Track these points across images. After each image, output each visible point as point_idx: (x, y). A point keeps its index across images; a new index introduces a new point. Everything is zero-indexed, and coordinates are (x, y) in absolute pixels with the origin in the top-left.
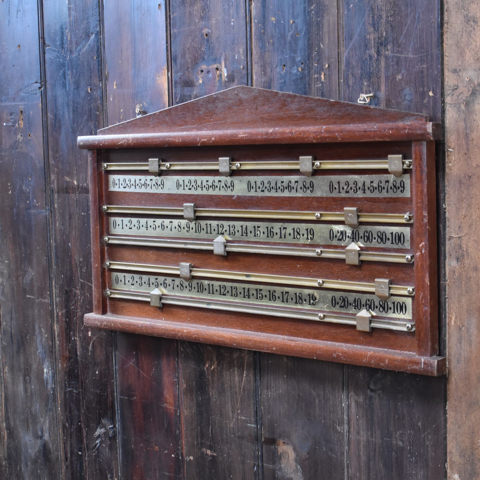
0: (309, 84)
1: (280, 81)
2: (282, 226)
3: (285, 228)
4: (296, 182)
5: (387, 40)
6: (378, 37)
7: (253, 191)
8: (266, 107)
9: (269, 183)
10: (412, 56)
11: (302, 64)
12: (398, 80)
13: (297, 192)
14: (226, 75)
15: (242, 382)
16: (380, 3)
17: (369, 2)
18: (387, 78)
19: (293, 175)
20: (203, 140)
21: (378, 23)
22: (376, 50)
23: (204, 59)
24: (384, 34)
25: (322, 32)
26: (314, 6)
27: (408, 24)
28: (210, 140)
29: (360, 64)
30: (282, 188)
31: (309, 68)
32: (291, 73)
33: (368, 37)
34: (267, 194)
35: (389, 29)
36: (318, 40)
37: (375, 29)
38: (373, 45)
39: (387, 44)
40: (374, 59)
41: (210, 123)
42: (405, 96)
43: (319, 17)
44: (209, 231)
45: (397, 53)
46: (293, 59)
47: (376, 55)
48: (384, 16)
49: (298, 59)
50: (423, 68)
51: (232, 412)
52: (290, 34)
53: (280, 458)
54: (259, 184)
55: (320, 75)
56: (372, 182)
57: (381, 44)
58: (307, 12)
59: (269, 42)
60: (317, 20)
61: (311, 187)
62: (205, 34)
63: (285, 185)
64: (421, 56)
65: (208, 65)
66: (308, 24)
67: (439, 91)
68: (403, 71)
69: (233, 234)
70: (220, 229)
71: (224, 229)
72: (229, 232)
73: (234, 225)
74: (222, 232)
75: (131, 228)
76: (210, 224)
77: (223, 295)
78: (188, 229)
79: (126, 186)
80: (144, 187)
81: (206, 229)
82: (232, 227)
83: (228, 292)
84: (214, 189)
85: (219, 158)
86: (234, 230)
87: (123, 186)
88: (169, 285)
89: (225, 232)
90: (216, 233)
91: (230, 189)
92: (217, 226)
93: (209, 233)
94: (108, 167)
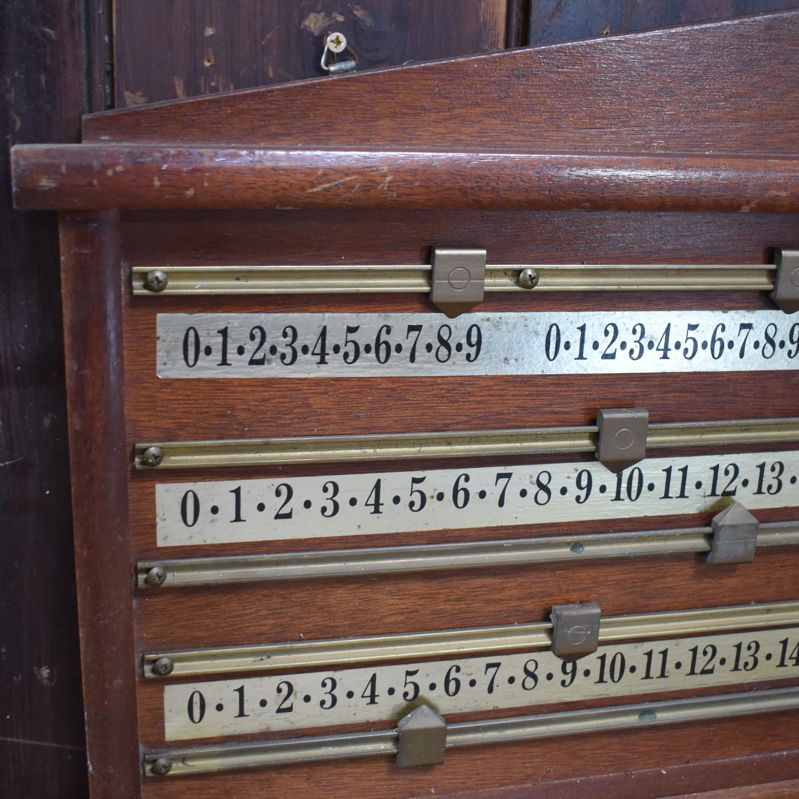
44: (675, 491)
69: (773, 490)
70: (723, 481)
71: (737, 480)
72: (756, 487)
73: (782, 461)
74: (728, 489)
75: (289, 516)
76: (682, 467)
77: (704, 672)
78: (583, 493)
79: (269, 356)
80: (372, 355)
81: (664, 486)
82: (773, 469)
83: (723, 662)
84: (716, 354)
85: (785, 253)
86: (779, 478)
87: (247, 357)
88: (473, 683)
89: (740, 486)
90: (703, 494)
91: (785, 352)
92: (712, 472)
93: (676, 497)
94: (170, 283)
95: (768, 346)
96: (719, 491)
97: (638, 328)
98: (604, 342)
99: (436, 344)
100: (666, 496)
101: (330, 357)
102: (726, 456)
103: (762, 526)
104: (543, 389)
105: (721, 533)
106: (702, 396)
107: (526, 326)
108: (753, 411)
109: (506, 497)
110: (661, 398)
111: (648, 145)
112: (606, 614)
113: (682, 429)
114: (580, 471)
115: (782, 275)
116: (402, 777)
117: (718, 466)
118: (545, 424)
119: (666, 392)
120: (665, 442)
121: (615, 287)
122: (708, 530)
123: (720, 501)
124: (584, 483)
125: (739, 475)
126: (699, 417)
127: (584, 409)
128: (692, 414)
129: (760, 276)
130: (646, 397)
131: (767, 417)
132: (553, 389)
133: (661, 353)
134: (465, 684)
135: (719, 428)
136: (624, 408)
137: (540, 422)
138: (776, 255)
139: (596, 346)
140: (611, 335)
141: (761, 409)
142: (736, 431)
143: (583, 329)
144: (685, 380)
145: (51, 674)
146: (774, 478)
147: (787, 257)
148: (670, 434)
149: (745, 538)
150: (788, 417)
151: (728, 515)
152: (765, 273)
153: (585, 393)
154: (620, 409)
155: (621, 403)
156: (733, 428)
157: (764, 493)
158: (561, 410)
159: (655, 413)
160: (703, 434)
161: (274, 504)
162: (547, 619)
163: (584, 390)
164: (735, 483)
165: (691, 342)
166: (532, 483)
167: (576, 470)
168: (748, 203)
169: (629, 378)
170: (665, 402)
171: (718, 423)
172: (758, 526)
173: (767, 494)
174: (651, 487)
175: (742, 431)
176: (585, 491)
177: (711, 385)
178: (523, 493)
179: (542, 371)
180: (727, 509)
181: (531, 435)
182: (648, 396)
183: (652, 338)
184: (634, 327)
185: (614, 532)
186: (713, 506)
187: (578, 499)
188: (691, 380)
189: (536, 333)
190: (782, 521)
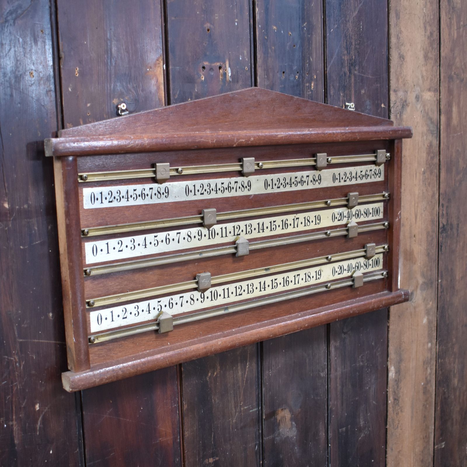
0: (303, 91)
1: (281, 86)
2: (295, 217)
3: (298, 218)
4: (308, 176)
5: (356, 62)
6: (350, 59)
7: (269, 188)
8: (283, 110)
9: (285, 179)
10: (371, 77)
11: (298, 73)
12: (362, 93)
13: (308, 185)
14: (230, 75)
15: (245, 374)
16: (351, 33)
17: (344, 30)
18: (355, 91)
19: (305, 171)
20: (241, 140)
21: (350, 48)
22: (349, 69)
23: (206, 55)
24: (354, 57)
25: (312, 48)
26: (306, 23)
27: (368, 53)
28: (249, 140)
29: (338, 79)
30: (296, 183)
31: (303, 77)
32: (289, 80)
33: (343, 57)
34: (282, 190)
35: (357, 54)
36: (309, 54)
37: (348, 52)
38: (346, 65)
39: (356, 65)
40: (347, 76)
41: (226, 123)
42: (367, 106)
43: (309, 34)
44: (224, 235)
45: (361, 73)
46: (291, 67)
47: (348, 73)
48: (353, 43)
49: (295, 68)
50: (377, 86)
51: (235, 407)
52: (288, 44)
53: (279, 425)
54: (275, 181)
55: (311, 84)
56: (361, 172)
57: (352, 65)
58: (301, 28)
59: (271, 48)
60: (308, 37)
61: (319, 180)
62: (207, 29)
63: (298, 180)
64: (377, 78)
65: (211, 62)
66: (302, 38)
67: (387, 104)
68: (366, 88)
70: (236, 231)
71: (240, 230)
72: (245, 232)
73: (251, 223)
74: (238, 233)
75: (122, 251)
76: (225, 227)
77: (240, 295)
79: (114, 200)
80: (141, 197)
81: (221, 233)
82: (249, 226)
83: (244, 291)
84: (230, 191)
86: (251, 229)
87: (108, 200)
88: (176, 304)
89: (241, 232)
90: (232, 235)
91: (247, 189)
92: (233, 228)
93: (225, 237)
94: (88, 178)
95: (243, 188)
96: (236, 234)
99: (157, 193)
100: (222, 236)
101: (130, 199)
102: (236, 223)
103: (251, 243)
105: (239, 246)
106: (227, 204)
108: (241, 208)
109: (180, 240)
112: (212, 275)
114: (198, 230)
115: (244, 166)
116: (159, 339)
117: (234, 226)
119: (218, 204)
121: (202, 172)
122: (235, 246)
123: (236, 237)
124: (200, 234)
125: (240, 228)
127: (198, 210)
129: (238, 166)
130: (213, 206)
131: (245, 209)
132: (189, 205)
133: (216, 192)
134: (174, 304)
137: (186, 215)
138: (242, 160)
139: (198, 191)
140: (202, 187)
143: (195, 186)
144: (222, 200)
145: (53, 315)
147: (245, 160)
149: (246, 247)
151: (240, 241)
158: (191, 211)
159: (218, 209)
161: (118, 247)
162: (195, 279)
165: (223, 188)
166: (186, 235)
168: (235, 144)
173: (249, 234)
174: (218, 234)
176: (200, 237)
178: (184, 239)
179: (186, 200)
180: (239, 239)
181: (185, 219)
183: (212, 187)
184: (208, 184)
186: (235, 239)
187: (199, 239)
189: (183, 188)
190: (254, 242)
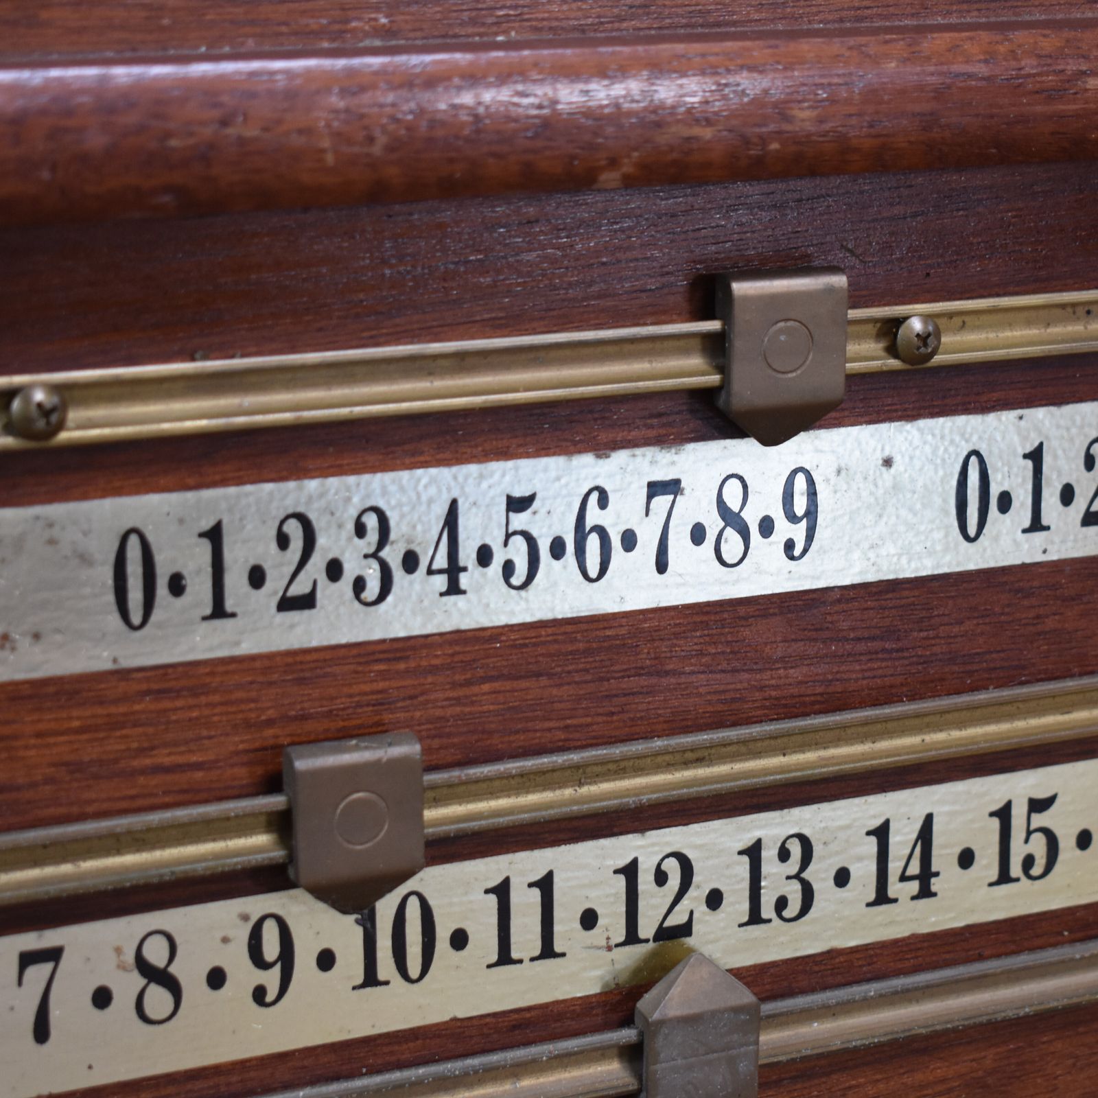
44: (526, 942)
54: (1065, 468)
69: (792, 910)
70: (654, 901)
71: (692, 893)
72: (746, 906)
73: (806, 832)
74: (672, 921)
76: (537, 877)
78: (271, 980)
81: (496, 932)
82: (784, 855)
84: (593, 569)
85: (740, 288)
86: (804, 875)
90: (604, 943)
91: (776, 545)
92: (621, 881)
93: (532, 959)
96: (647, 929)
97: (371, 521)
98: (279, 567)
100: (505, 958)
102: (653, 836)
103: (768, 1008)
104: (122, 709)
105: (660, 1041)
106: (569, 684)
107: (52, 542)
108: (710, 709)
109: (55, 1014)
110: (458, 699)
111: (337, 27)
113: (522, 776)
114: (254, 918)
115: (739, 345)
117: (635, 862)
118: (140, 803)
119: (468, 683)
120: (479, 816)
121: (287, 417)
122: (627, 1035)
123: (654, 955)
124: (271, 949)
125: (696, 879)
126: (566, 740)
127: (247, 751)
128: (548, 735)
129: (686, 352)
130: (415, 702)
131: (749, 722)
132: (152, 707)
133: (441, 582)
135: (622, 764)
136: (352, 737)
137: (124, 798)
138: (720, 295)
139: (257, 577)
140: (297, 544)
141: (734, 700)
142: (669, 766)
143: (214, 535)
144: (514, 646)
146: (788, 878)
147: (746, 299)
148: (493, 794)
149: (727, 1047)
150: (806, 715)
151: (675, 991)
152: (696, 343)
153: (243, 707)
154: (344, 743)
155: (346, 724)
156: (659, 759)
157: (769, 921)
158: (180, 759)
159: (445, 741)
160: (581, 784)
163: (242, 701)
164: (685, 904)
165: (519, 543)
166: (122, 967)
167: (245, 918)
168: (613, 163)
169: (359, 655)
170: (467, 709)
171: (617, 751)
172: (758, 1010)
173: (776, 921)
174: (459, 940)
175: (686, 764)
176: (276, 971)
177: (588, 652)
178: (102, 998)
179: (115, 661)
180: (672, 974)
181: (100, 837)
182: (421, 699)
183: (409, 541)
184: (360, 516)
185: (374, 1071)
186: (637, 971)
187: (259, 995)
188: (535, 645)
189: (85, 559)
190: (825, 988)
